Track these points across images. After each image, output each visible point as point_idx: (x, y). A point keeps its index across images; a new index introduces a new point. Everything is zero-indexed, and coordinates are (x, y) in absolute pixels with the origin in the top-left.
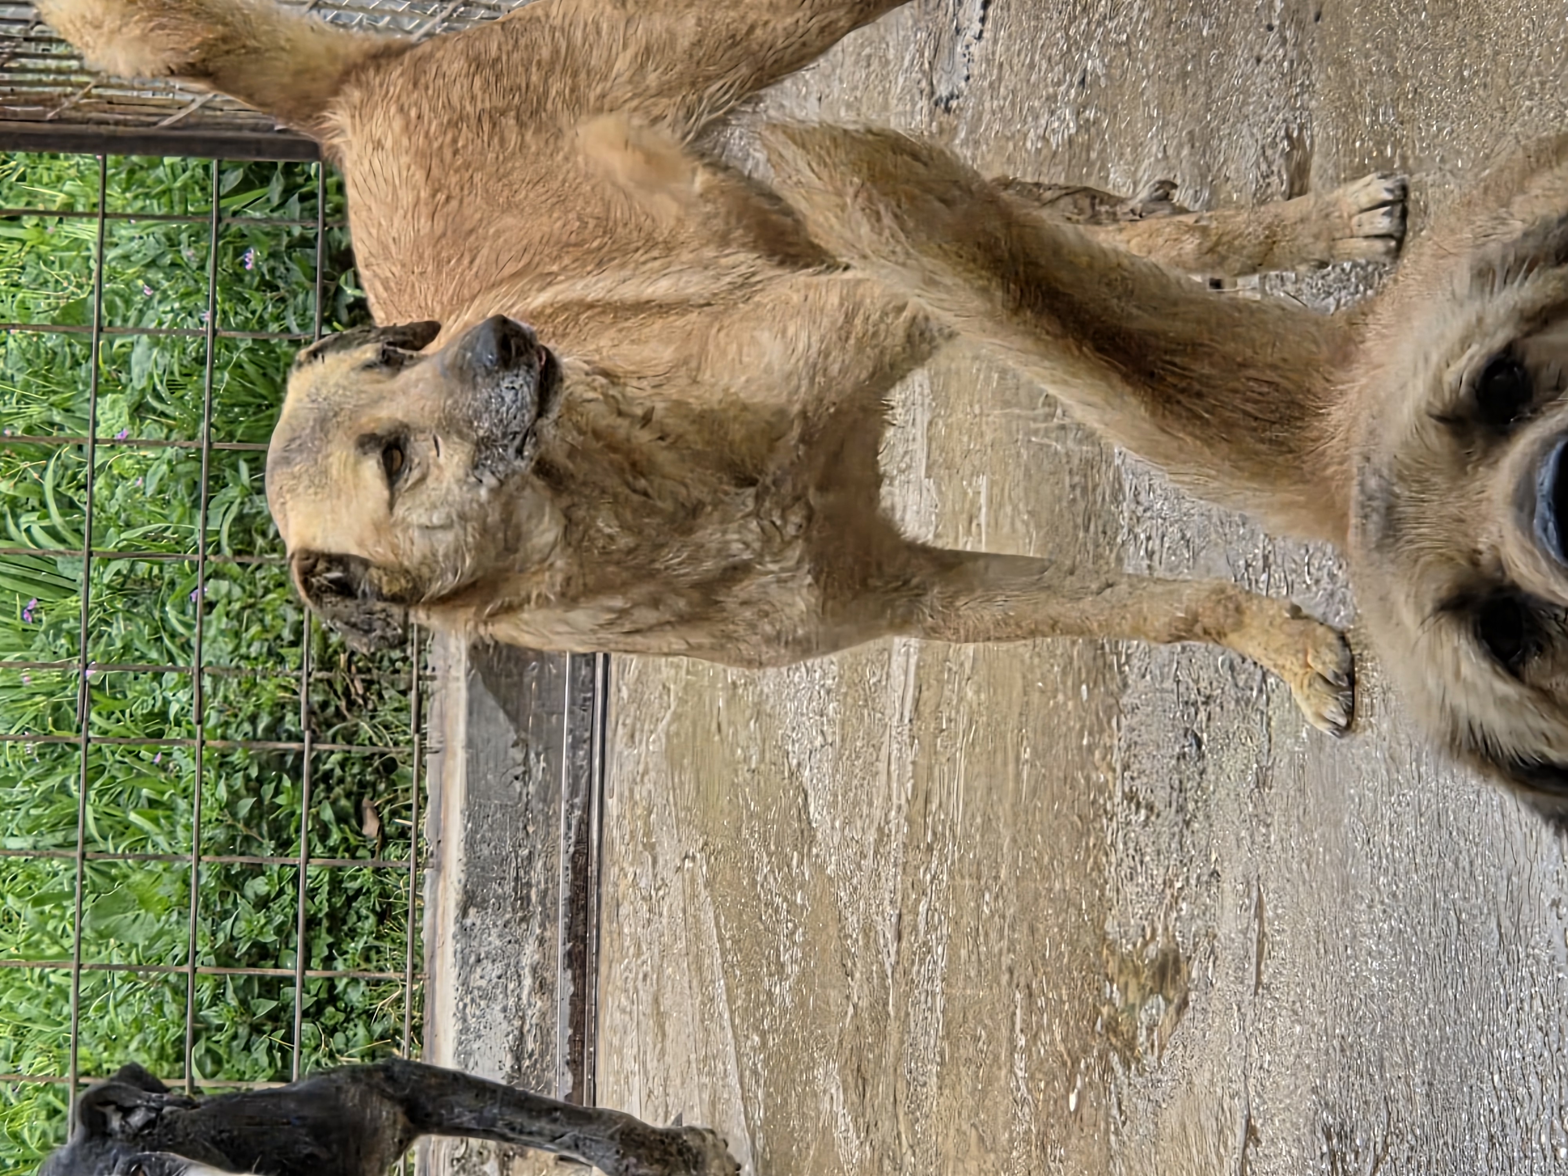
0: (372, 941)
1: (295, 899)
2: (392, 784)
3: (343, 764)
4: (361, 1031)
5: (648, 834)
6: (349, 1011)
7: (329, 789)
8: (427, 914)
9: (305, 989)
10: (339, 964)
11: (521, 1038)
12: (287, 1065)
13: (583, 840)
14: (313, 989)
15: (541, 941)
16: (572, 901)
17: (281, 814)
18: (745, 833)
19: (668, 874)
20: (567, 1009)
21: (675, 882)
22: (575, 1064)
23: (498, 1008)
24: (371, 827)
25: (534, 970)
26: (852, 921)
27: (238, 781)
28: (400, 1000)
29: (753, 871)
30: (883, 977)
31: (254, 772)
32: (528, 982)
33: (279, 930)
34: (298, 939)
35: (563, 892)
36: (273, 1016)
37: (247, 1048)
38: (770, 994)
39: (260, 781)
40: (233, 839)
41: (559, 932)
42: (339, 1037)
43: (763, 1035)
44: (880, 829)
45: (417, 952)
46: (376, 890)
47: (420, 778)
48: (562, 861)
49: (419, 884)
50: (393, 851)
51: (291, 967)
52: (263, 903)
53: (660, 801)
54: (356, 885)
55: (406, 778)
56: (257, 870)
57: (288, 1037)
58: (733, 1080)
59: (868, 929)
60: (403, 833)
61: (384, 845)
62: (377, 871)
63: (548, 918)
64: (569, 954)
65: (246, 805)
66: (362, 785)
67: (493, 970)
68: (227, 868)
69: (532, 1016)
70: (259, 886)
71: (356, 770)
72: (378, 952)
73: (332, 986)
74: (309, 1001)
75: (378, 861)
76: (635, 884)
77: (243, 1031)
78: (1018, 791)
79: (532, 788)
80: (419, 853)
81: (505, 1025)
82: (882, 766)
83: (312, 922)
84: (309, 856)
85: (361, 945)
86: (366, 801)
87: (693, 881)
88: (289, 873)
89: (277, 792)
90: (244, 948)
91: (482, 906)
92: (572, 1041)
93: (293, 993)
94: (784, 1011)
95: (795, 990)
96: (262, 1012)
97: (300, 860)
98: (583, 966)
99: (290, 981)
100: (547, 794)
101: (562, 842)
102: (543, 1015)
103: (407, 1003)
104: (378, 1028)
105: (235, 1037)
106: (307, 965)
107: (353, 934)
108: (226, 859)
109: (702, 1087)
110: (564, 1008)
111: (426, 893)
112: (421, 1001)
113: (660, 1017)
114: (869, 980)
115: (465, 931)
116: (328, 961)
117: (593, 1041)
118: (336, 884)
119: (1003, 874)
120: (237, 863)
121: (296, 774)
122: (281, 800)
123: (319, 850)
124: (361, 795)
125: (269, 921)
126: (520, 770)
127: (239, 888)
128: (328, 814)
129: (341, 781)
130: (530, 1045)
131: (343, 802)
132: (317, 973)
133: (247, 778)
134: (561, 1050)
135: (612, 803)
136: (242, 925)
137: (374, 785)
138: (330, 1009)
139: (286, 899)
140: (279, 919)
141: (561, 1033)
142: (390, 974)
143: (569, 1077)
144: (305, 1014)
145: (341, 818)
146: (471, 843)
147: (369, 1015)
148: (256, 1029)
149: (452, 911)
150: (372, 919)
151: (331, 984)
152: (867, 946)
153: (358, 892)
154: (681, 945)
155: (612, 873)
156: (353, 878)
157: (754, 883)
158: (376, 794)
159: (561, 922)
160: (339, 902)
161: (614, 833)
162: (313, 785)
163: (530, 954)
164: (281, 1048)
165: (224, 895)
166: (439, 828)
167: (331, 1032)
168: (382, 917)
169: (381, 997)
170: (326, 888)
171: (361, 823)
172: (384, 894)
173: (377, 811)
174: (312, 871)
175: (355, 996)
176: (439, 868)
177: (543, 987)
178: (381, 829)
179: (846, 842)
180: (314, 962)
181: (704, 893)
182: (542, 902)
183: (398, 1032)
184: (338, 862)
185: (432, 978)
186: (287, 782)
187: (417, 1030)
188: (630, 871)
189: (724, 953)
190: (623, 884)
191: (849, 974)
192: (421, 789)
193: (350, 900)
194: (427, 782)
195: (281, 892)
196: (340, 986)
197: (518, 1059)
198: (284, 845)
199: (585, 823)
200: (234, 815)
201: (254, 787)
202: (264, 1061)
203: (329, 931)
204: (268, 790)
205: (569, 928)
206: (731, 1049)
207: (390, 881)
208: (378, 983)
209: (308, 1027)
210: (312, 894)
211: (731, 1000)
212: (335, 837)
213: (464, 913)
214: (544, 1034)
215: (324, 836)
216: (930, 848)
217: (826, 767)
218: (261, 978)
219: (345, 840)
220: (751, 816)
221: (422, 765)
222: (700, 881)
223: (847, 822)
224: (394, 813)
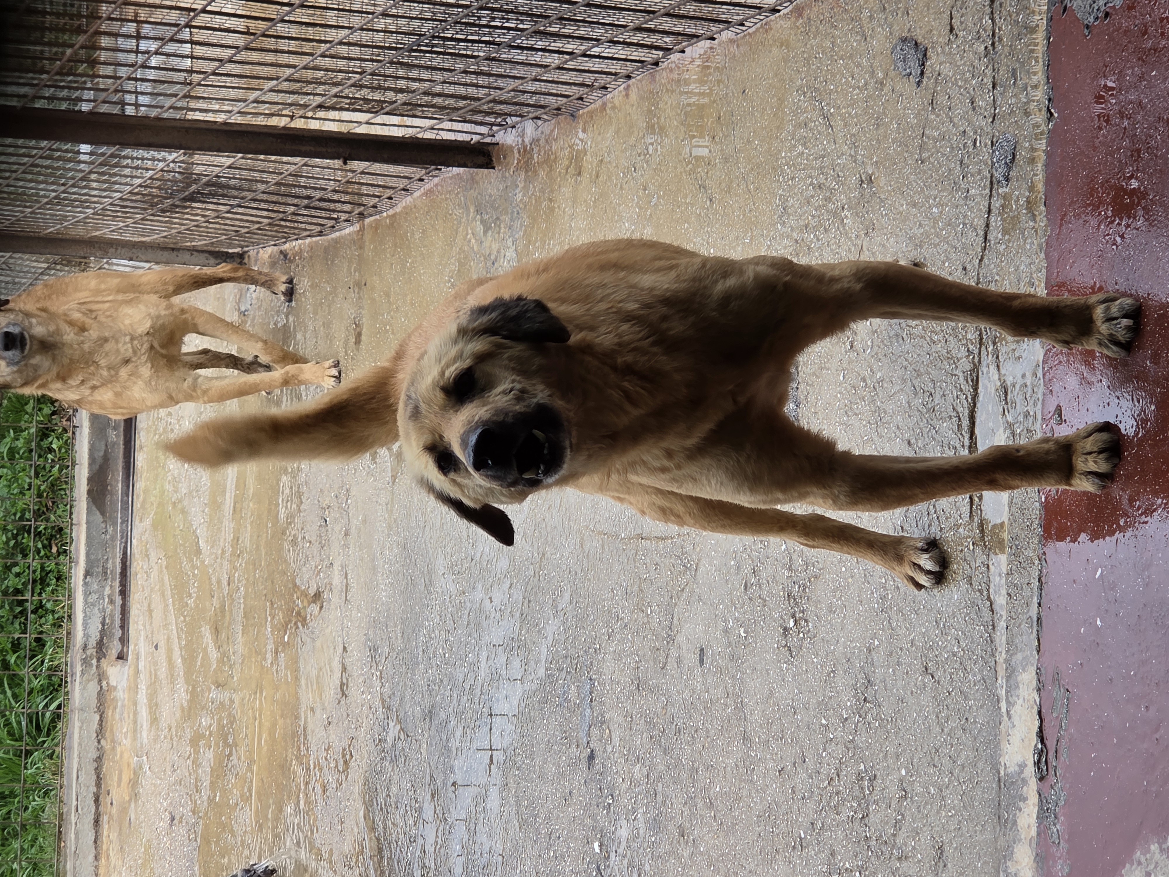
0: (54, 587)
1: (29, 574)
2: (61, 535)
3: (45, 529)
4: (51, 617)
5: (147, 551)
6: (47, 610)
7: (40, 537)
8: (73, 578)
9: (32, 603)
10: (44, 595)
11: (104, 619)
12: (26, 629)
13: (125, 553)
14: (35, 603)
15: (111, 586)
16: (121, 573)
17: (25, 545)
18: (178, 551)
19: (153, 564)
20: (120, 609)
21: (156, 568)
22: (122, 627)
23: (96, 609)
24: (54, 550)
25: (109, 596)
26: (214, 580)
27: (10, 534)
28: (64, 606)
29: (181, 563)
30: (224, 598)
31: (15, 532)
32: (106, 600)
33: (23, 584)
34: (30, 587)
35: (119, 570)
36: (21, 612)
37: (12, 623)
38: (187, 603)
39: (17, 535)
40: (7, 554)
41: (117, 583)
42: (43, 619)
43: (185, 617)
44: (222, 549)
45: (70, 591)
46: (56, 570)
47: (71, 534)
48: (118, 560)
49: (70, 568)
50: (62, 557)
51: (28, 596)
52: (18, 575)
53: (151, 541)
54: (49, 569)
55: (67, 534)
56: (16, 564)
57: (26, 619)
58: (175, 632)
59: (219, 582)
60: (65, 551)
61: (59, 556)
62: (56, 564)
63: (113, 579)
64: (120, 591)
65: (12, 543)
66: (52, 536)
67: (95, 596)
68: (6, 563)
69: (108, 611)
70: (16, 569)
71: (49, 531)
72: (57, 590)
73: (41, 602)
74: (33, 607)
75: (57, 561)
76: (142, 568)
77: (11, 617)
78: (267, 537)
79: (108, 537)
80: (70, 558)
81: (99, 615)
82: (223, 529)
83: (34, 581)
84: (34, 559)
85: (51, 589)
86: (53, 542)
87: (161, 566)
88: (27, 565)
89: (23, 538)
90: (11, 590)
91: (91, 575)
92: (121, 619)
93: (28, 604)
94: (191, 609)
95: (195, 602)
96: (17, 611)
97: (30, 561)
98: (125, 595)
99: (27, 601)
100: (113, 538)
101: (118, 555)
102: (112, 611)
103: (66, 608)
104: (56, 616)
105: (8, 619)
106: (32, 595)
107: (48, 585)
108: (6, 561)
109: (164, 634)
110: (118, 609)
111: (73, 571)
112: (71, 607)
113: (150, 611)
114: (219, 599)
115: (85, 584)
116: (40, 594)
117: (128, 618)
118: (43, 568)
119: (263, 564)
120: (9, 562)
121: (29, 533)
122: (24, 541)
123: (37, 557)
124: (51, 540)
125: (20, 581)
126: (104, 531)
127: (10, 571)
128: (40, 545)
129: (44, 534)
130: (107, 621)
131: (45, 542)
132: (36, 598)
133: (13, 534)
134: (118, 622)
135: (134, 541)
136: (11, 582)
137: (55, 536)
138: (40, 610)
139: (26, 574)
140: (23, 580)
141: (118, 617)
142: (61, 598)
143: (120, 632)
144: (32, 612)
145: (44, 547)
146: (88, 555)
147: (53, 612)
148: (15, 617)
149: (82, 577)
150: (55, 580)
151: (41, 601)
152: (218, 588)
153: (50, 571)
154: (157, 587)
155: (134, 564)
156: (48, 566)
157: (181, 567)
158: (56, 539)
159: (118, 580)
160: (44, 574)
161: (135, 551)
162: (35, 536)
163: (107, 591)
164: (24, 623)
165: (5, 573)
166: (77, 550)
167: (41, 617)
168: (58, 579)
169: (58, 606)
170: (39, 570)
171: (51, 548)
172: (59, 572)
173: (56, 545)
174: (34, 564)
175: (49, 606)
176: (77, 563)
177: (112, 602)
178: (58, 551)
179: (211, 554)
180: (35, 595)
181: (165, 570)
182: (111, 573)
183: (63, 617)
184: (43, 561)
185: (75, 599)
186: (26, 535)
187: (69, 616)
188: (141, 563)
189: (171, 590)
190: (138, 568)
191: (213, 597)
192: (71, 537)
193: (48, 573)
194: (73, 535)
195: (24, 571)
196: (44, 602)
197: (103, 625)
198: (25, 556)
199: (126, 548)
200: (8, 546)
201: (15, 537)
202: (18, 627)
203: (40, 584)
204: (20, 538)
205: (120, 582)
206: (174, 622)
207: (61, 567)
208: (56, 601)
209: (33, 616)
210: (34, 572)
211: (174, 605)
212: (42, 553)
213: (85, 577)
214: (112, 616)
215: (39, 552)
216: (239, 555)
217: (205, 529)
218: (17, 600)
219: (46, 554)
220: (181, 545)
221: (71, 530)
222: (164, 566)
223: (212, 547)
224: (62, 545)
